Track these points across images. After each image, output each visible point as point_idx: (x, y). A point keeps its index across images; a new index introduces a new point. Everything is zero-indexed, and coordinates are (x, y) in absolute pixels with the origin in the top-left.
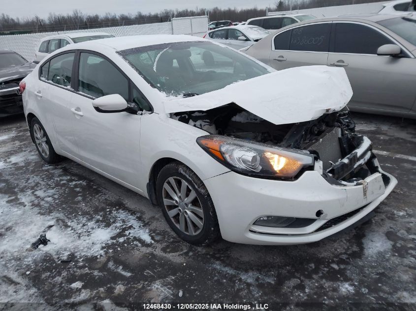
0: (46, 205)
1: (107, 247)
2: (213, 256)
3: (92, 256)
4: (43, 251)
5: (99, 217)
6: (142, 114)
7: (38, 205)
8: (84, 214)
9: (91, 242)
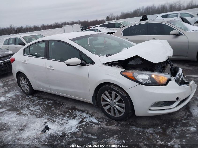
0: (38, 113)
1: (79, 127)
2: (130, 124)
3: (74, 132)
4: (48, 133)
5: (68, 115)
6: (88, 65)
7: (34, 114)
8: (60, 115)
9: (70, 126)
